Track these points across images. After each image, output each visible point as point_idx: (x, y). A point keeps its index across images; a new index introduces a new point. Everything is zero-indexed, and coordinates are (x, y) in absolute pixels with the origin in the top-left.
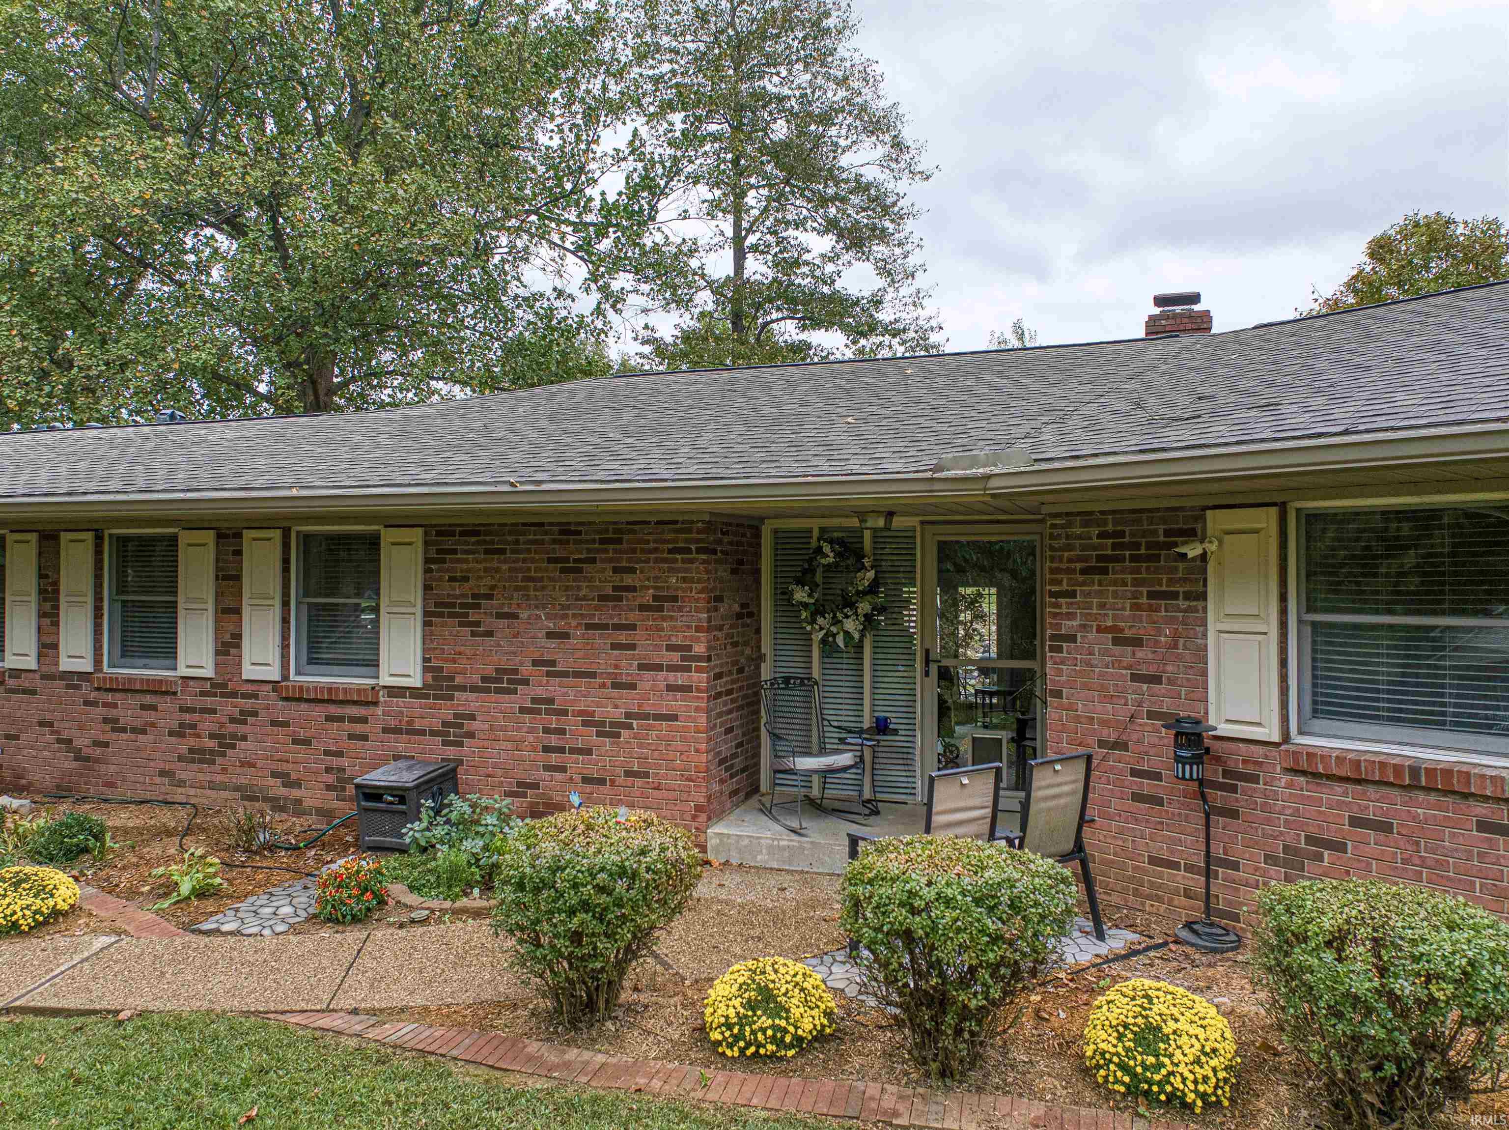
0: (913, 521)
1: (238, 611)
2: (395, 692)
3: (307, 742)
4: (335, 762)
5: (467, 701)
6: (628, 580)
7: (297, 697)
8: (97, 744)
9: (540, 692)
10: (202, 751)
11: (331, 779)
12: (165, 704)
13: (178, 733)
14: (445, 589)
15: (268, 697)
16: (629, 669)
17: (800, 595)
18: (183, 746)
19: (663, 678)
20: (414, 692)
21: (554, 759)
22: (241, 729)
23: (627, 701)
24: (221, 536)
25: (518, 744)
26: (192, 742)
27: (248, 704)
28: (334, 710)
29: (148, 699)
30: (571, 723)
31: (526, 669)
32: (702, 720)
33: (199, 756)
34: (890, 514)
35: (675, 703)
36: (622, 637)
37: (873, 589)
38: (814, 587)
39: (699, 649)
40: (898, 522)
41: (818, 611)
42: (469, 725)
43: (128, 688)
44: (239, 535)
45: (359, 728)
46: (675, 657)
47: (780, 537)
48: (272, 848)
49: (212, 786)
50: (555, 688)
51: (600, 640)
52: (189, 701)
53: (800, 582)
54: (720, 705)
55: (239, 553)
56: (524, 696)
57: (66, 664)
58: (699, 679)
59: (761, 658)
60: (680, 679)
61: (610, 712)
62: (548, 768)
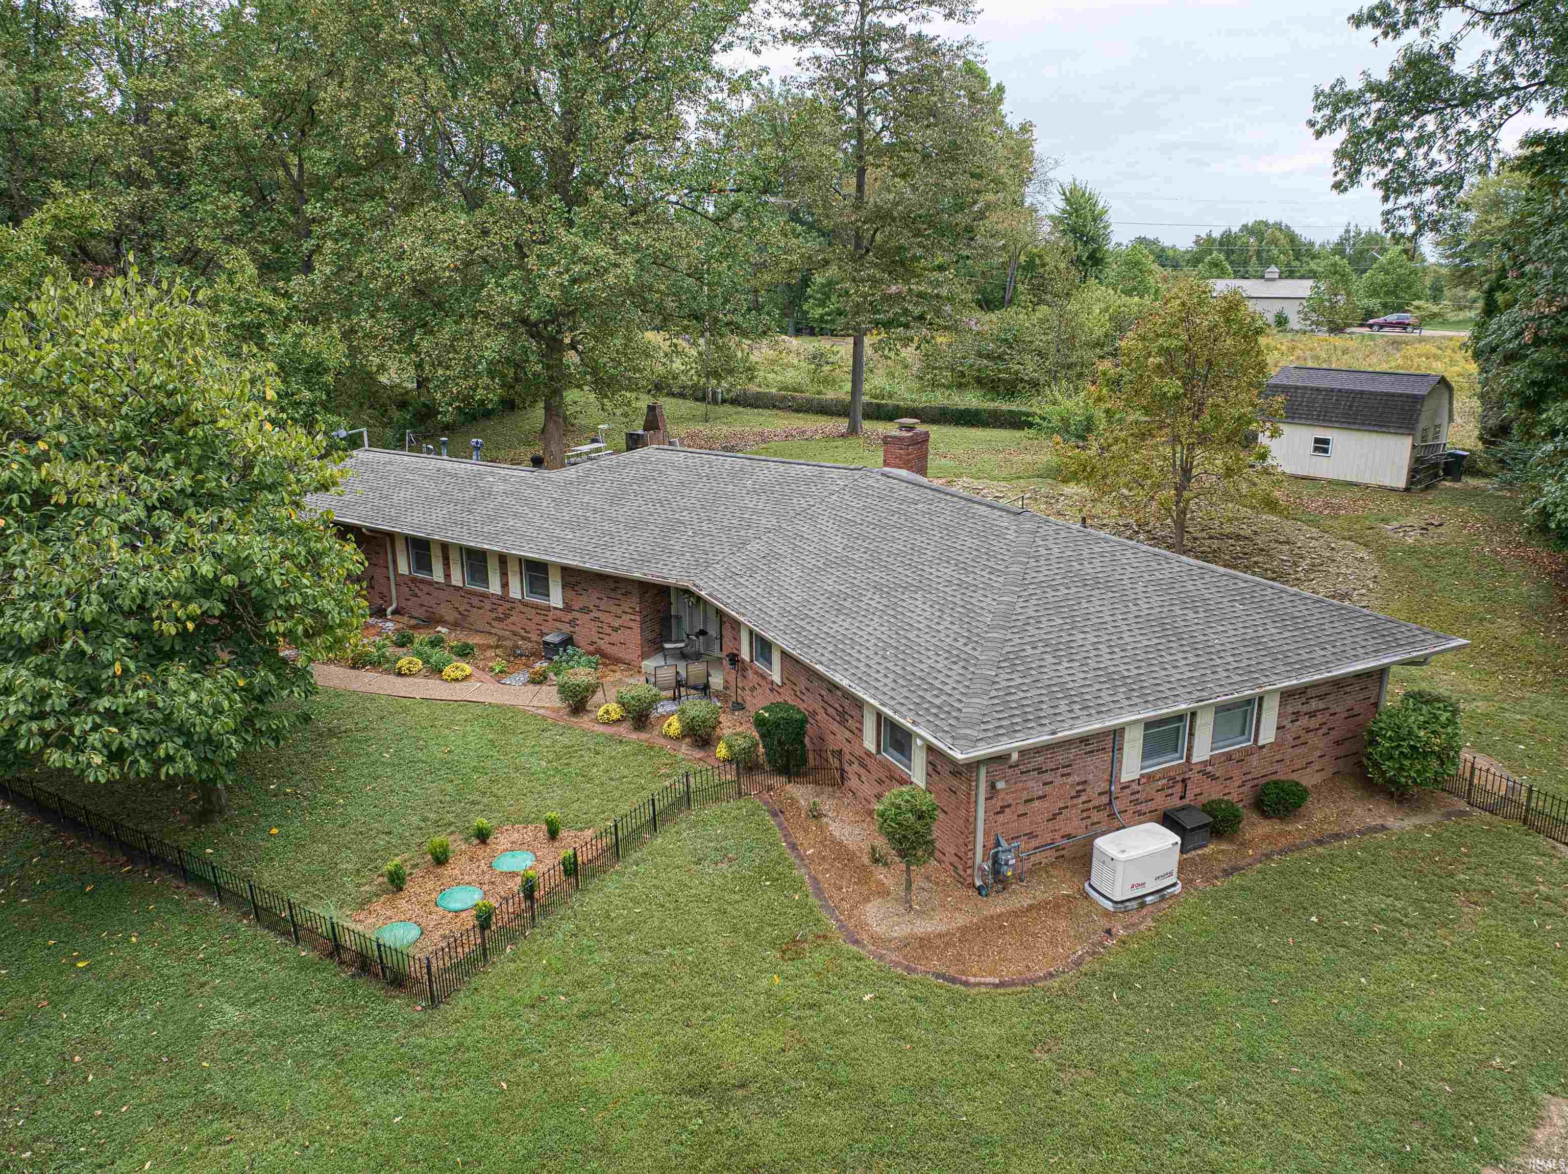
1: (507, 574)
2: (555, 608)
3: (531, 620)
4: (539, 627)
5: (575, 614)
6: (618, 585)
7: (526, 605)
8: (466, 611)
9: (596, 615)
11: (538, 632)
12: (486, 601)
13: (491, 611)
14: (567, 579)
15: (518, 604)
16: (619, 612)
18: (493, 615)
19: (628, 617)
20: (560, 609)
21: (600, 636)
22: (510, 613)
23: (619, 622)
25: (590, 629)
26: (496, 615)
27: (512, 605)
28: (538, 611)
29: (481, 598)
30: (605, 626)
31: (591, 608)
32: (639, 631)
33: (498, 619)
35: (632, 624)
36: (617, 602)
39: (638, 611)
42: (576, 622)
43: (474, 594)
45: (545, 618)
46: (631, 611)
48: (521, 655)
49: (504, 629)
50: (600, 615)
51: (611, 602)
52: (493, 601)
54: (644, 627)
56: (591, 615)
57: (454, 583)
58: (638, 618)
60: (633, 617)
61: (616, 624)
62: (599, 638)
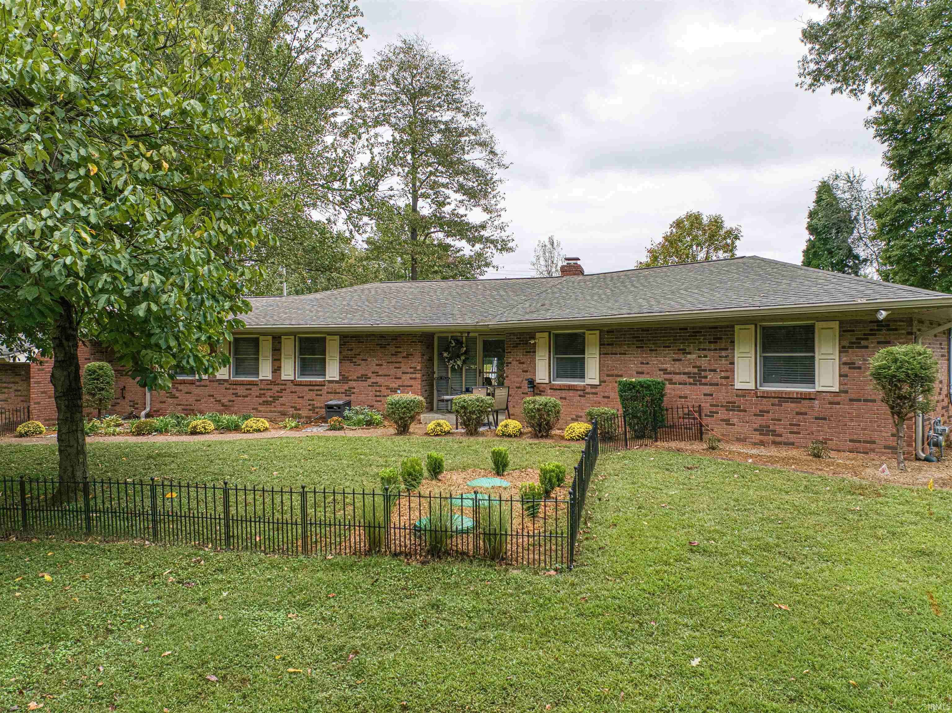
0: (476, 334)
1: (280, 360)
2: (330, 382)
3: (303, 397)
4: (311, 402)
5: (352, 384)
6: (399, 350)
7: (300, 384)
8: (230, 401)
9: (374, 381)
10: (267, 402)
11: (310, 407)
12: (254, 388)
13: (259, 396)
14: (345, 353)
15: (290, 385)
16: (399, 373)
17: (445, 355)
18: (261, 400)
19: (408, 376)
20: (336, 382)
21: (378, 398)
22: (280, 394)
23: (399, 382)
24: (274, 338)
25: (367, 395)
26: (265, 399)
27: (283, 387)
28: (311, 388)
29: (248, 387)
30: (383, 389)
31: (370, 375)
32: (419, 387)
33: (265, 403)
34: (469, 333)
37: (466, 353)
38: (449, 352)
39: (418, 368)
40: (471, 335)
41: (450, 359)
42: (353, 390)
43: (242, 384)
44: (280, 337)
45: (319, 393)
46: (412, 370)
47: (439, 338)
49: (271, 412)
50: (379, 380)
52: (263, 387)
53: (446, 351)
54: (424, 383)
55: (280, 343)
56: (370, 381)
57: (219, 377)
58: (419, 376)
59: (434, 373)
61: (394, 385)
62: (377, 401)
